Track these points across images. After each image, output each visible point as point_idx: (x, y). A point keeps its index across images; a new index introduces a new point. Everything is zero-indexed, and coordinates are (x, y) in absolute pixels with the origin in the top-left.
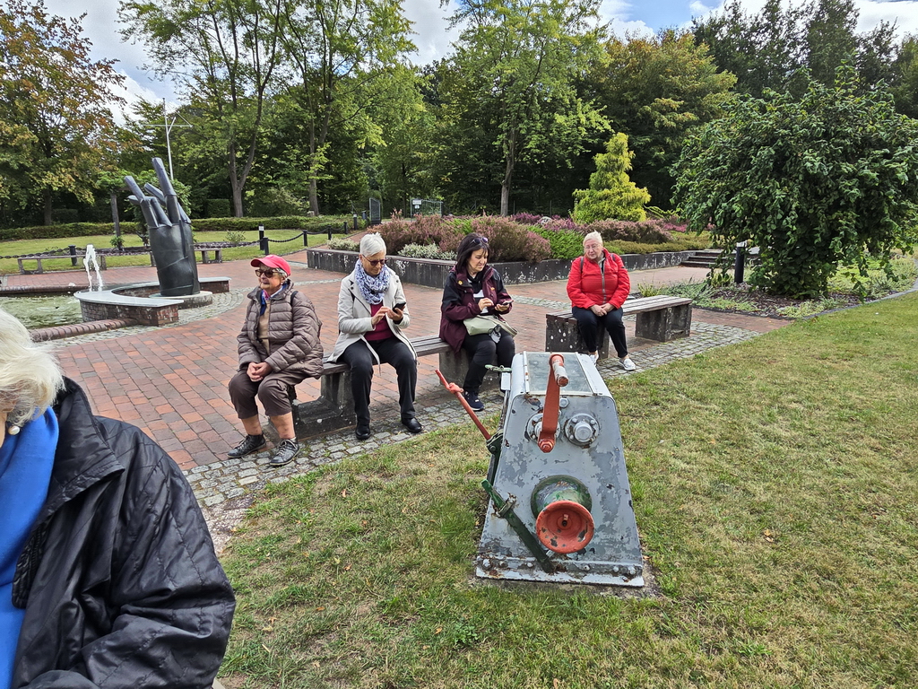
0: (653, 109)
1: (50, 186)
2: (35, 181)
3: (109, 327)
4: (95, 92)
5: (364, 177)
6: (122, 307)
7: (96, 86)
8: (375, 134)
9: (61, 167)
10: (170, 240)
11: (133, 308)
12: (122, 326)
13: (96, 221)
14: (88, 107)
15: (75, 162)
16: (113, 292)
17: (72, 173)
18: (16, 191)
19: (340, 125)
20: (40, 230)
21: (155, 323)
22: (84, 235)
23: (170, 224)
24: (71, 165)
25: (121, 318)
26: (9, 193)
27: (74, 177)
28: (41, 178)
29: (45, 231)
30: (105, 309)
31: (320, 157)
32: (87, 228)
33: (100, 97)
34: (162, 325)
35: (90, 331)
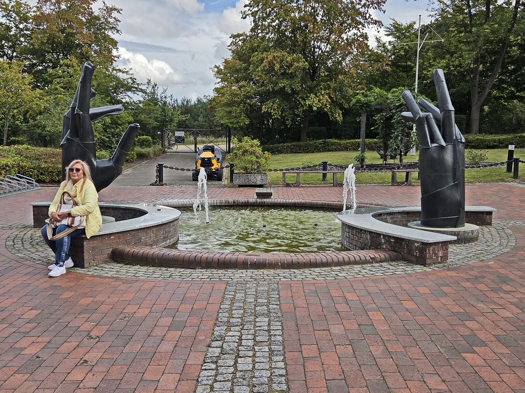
1: (310, 107)
2: (300, 103)
3: (374, 260)
4: (358, 18)
6: (388, 237)
7: (360, 13)
9: (321, 89)
10: (441, 161)
11: (399, 240)
12: (385, 260)
13: (339, 138)
14: (350, 34)
15: (333, 85)
16: (374, 216)
17: (329, 94)
18: (286, 112)
20: (297, 146)
21: (422, 261)
22: (329, 150)
23: (444, 144)
24: (329, 88)
25: (384, 250)
26: (280, 113)
27: (330, 97)
28: (305, 100)
29: (300, 147)
30: (369, 236)
32: (333, 144)
33: (361, 23)
34: (430, 265)
35: (356, 263)
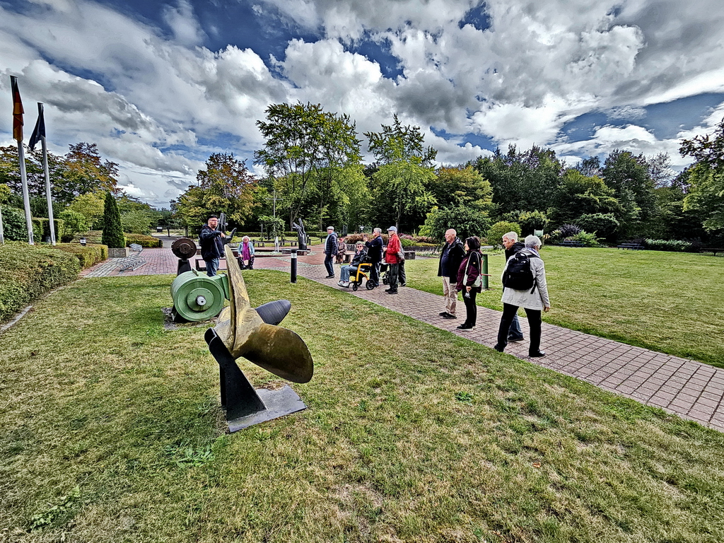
0: (455, 195)
5: (341, 216)
8: (346, 200)
19: (332, 196)
31: (325, 209)
